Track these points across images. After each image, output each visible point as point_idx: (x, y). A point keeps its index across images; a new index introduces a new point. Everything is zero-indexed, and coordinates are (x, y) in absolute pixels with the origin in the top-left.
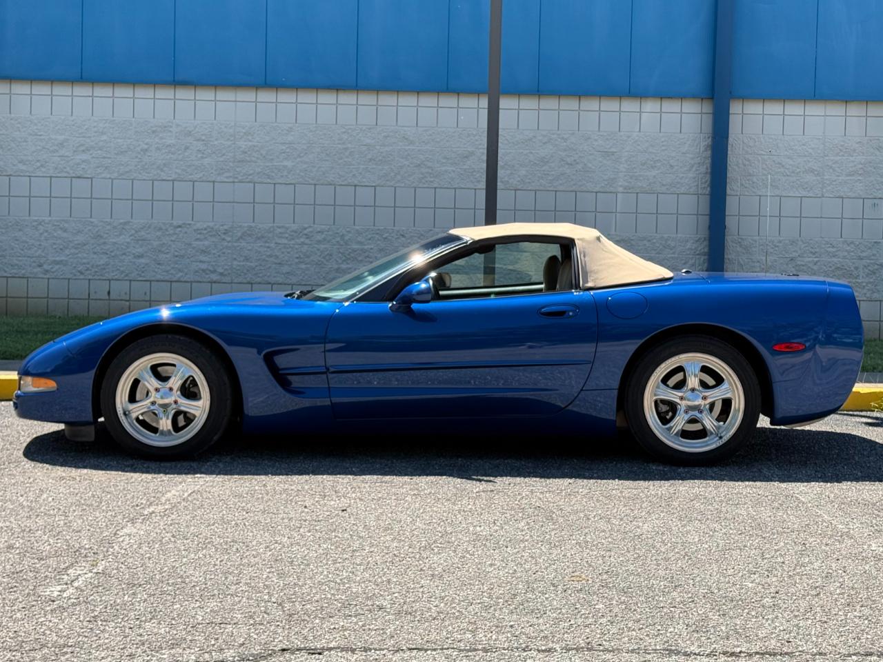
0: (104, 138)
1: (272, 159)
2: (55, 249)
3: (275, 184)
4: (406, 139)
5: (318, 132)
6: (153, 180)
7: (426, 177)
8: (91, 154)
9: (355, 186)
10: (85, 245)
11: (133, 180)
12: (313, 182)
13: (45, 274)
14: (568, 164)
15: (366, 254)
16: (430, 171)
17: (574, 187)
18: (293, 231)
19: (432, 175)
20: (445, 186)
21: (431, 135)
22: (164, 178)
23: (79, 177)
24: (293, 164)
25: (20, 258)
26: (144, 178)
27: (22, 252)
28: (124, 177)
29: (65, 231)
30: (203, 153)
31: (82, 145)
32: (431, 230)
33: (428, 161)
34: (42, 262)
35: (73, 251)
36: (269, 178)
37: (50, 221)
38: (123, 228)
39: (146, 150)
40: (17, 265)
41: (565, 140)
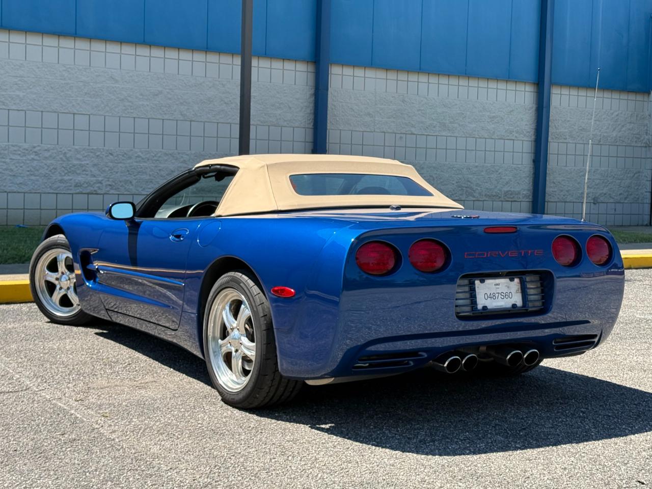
1: (7, 89)
3: (9, 110)
4: (113, 78)
5: (43, 69)
7: (128, 109)
9: (74, 114)
12: (41, 110)
14: (225, 103)
15: (83, 169)
16: (131, 105)
17: (230, 120)
18: (24, 149)
19: (132, 108)
20: (142, 116)
21: (131, 77)
24: (24, 94)
32: (132, 150)
33: (129, 97)
36: (4, 105)
41: (224, 86)
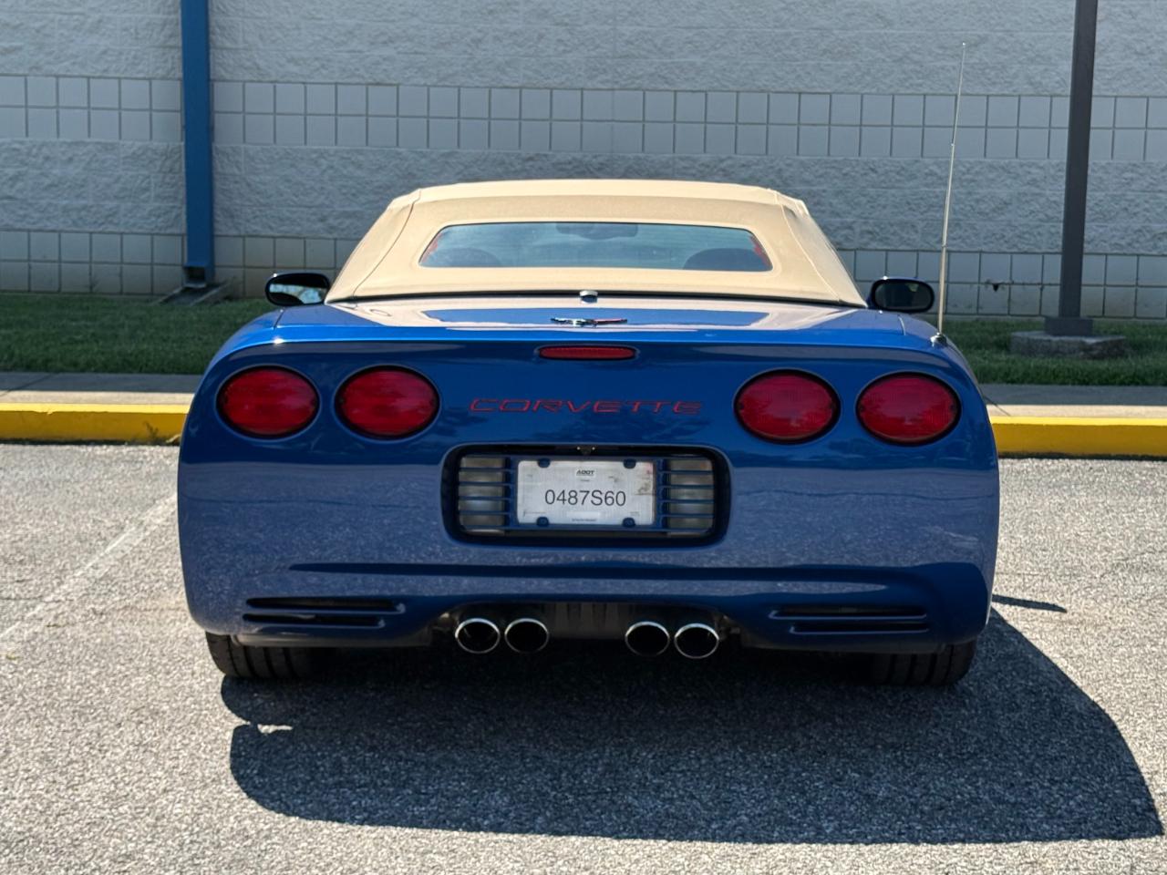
0: (415, 22)
1: (672, 53)
2: (344, 194)
3: (675, 92)
4: (881, 18)
5: (742, 9)
6: (490, 88)
7: (911, 78)
8: (395, 48)
9: (800, 93)
10: (389, 188)
11: (459, 88)
12: (735, 88)
13: (331, 233)
14: (1136, 53)
15: (816, 200)
16: (918, 68)
17: (1146, 90)
18: (703, 165)
19: (920, 75)
20: (942, 92)
21: (920, 11)
22: (507, 84)
23: (378, 84)
24: (703, 60)
25: (294, 209)
26: (477, 84)
27: (296, 199)
28: (447, 83)
29: (360, 167)
30: (566, 45)
31: (382, 34)
32: (917, 161)
33: (915, 52)
34: (325, 214)
35: (372, 197)
36: (667, 83)
37: (336, 151)
38: (447, 163)
39: (480, 41)
40: (288, 219)
41: (1133, 15)
